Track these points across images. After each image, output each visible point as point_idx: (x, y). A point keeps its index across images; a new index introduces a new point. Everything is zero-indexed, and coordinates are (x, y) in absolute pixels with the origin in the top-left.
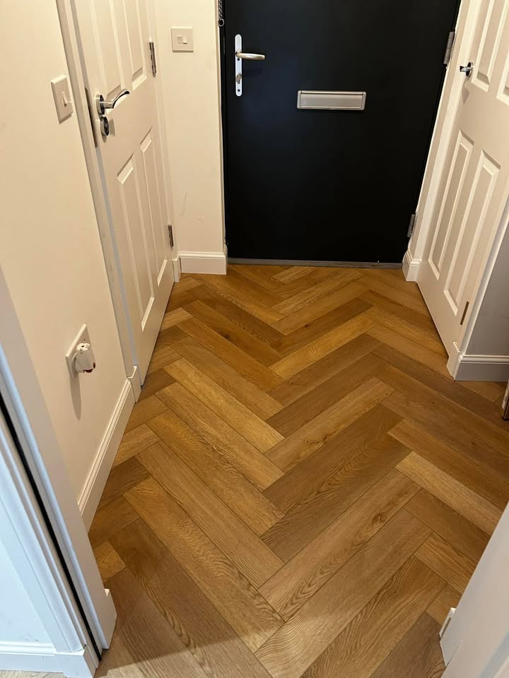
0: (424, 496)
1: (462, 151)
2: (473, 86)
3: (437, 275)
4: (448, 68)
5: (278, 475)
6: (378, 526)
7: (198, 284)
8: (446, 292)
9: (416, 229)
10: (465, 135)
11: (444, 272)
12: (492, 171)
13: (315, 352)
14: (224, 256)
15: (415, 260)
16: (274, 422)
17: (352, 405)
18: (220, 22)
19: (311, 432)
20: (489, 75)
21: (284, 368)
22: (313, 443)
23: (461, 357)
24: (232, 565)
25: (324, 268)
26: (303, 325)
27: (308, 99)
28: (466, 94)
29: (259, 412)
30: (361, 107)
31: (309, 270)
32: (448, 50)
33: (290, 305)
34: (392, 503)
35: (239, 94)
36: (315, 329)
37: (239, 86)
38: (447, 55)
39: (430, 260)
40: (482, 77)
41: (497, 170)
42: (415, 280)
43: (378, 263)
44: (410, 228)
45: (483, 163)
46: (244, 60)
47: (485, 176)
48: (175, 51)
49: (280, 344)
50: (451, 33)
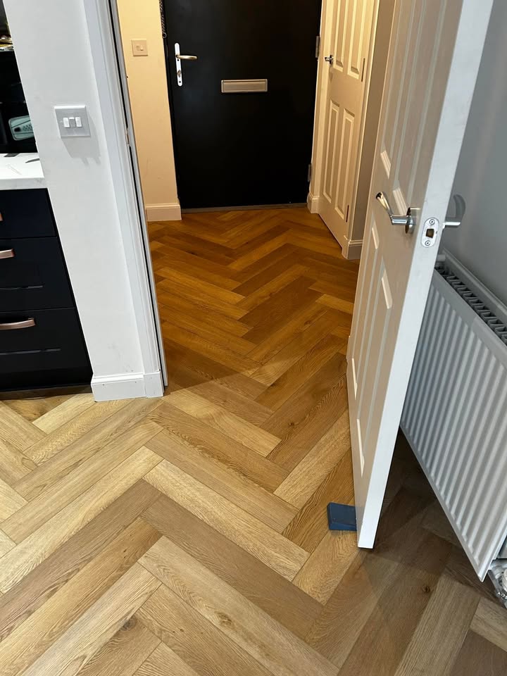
0: (332, 311)
1: (334, 112)
2: (335, 70)
3: (330, 201)
4: (318, 61)
5: (245, 313)
6: (308, 326)
7: (163, 227)
8: (336, 209)
9: (312, 176)
10: (335, 103)
11: (333, 198)
12: (351, 119)
13: (255, 256)
14: (179, 205)
15: (315, 197)
16: (237, 291)
17: (285, 278)
18: (163, 35)
19: (263, 292)
20: (342, 61)
21: (236, 266)
22: (264, 297)
23: (349, 243)
24: (228, 349)
25: (252, 210)
26: (245, 243)
27: (229, 86)
28: (331, 76)
29: (226, 288)
30: (265, 90)
31: (242, 212)
32: (317, 49)
33: (233, 233)
34: (315, 316)
35: (180, 84)
36: (253, 244)
37: (180, 79)
38: (317, 51)
39: (325, 194)
40: (339, 63)
41: (353, 118)
42: (317, 212)
43: (290, 204)
44: (309, 175)
45: (346, 116)
46: (182, 60)
47: (348, 123)
48: (135, 56)
49: (232, 254)
50: (318, 37)
